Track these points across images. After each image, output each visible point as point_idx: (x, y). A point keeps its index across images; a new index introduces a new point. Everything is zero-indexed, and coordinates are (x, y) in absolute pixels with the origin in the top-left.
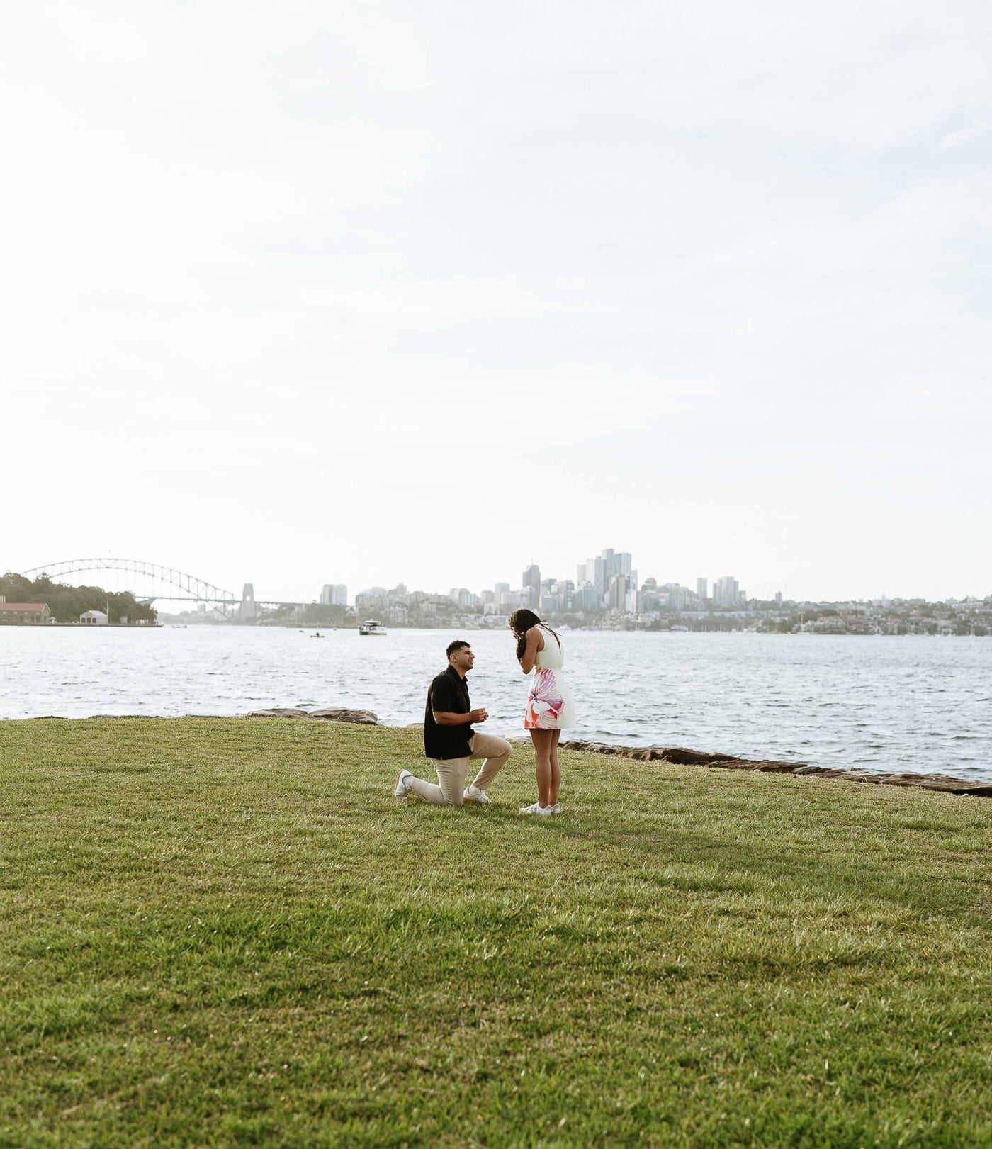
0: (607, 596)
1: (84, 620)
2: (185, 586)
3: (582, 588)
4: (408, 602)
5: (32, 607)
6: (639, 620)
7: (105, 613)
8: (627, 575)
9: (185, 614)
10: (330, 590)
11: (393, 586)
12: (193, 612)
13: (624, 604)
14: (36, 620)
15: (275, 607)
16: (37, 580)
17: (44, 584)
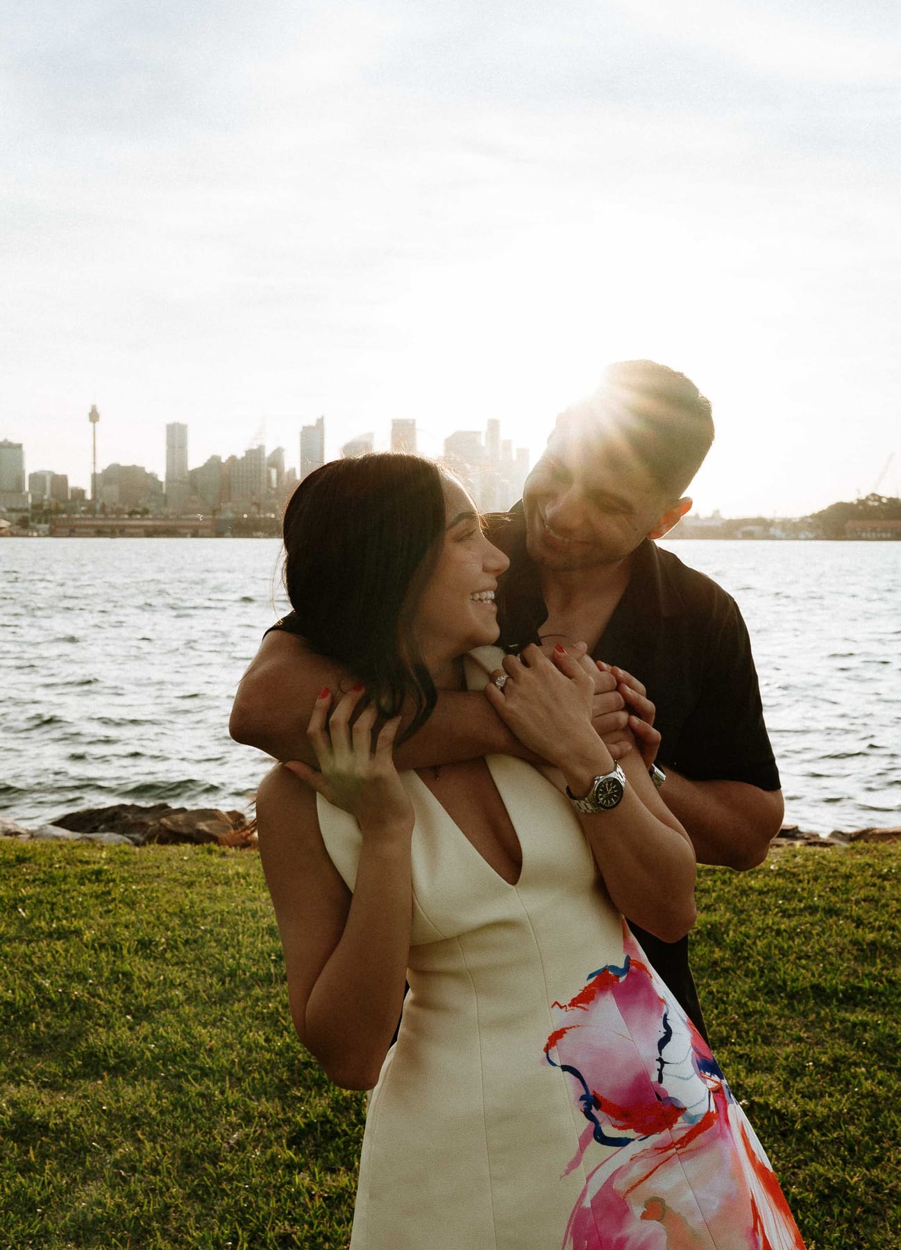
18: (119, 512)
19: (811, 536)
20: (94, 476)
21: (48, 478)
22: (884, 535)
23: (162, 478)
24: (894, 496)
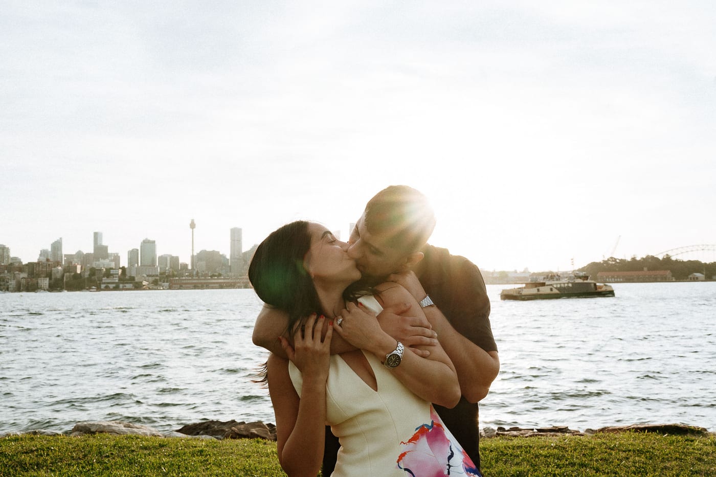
1: (691, 278)
5: (662, 272)
7: (703, 274)
14: (664, 279)
16: (664, 258)
17: (668, 260)
18: (205, 275)
20: (193, 257)
21: (168, 259)
22: (619, 280)
23: (228, 257)
24: (623, 258)
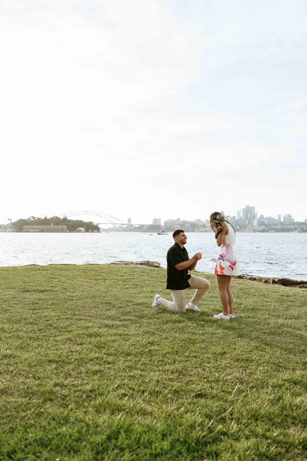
0: (247, 221)
1: (77, 231)
2: (109, 219)
3: (238, 218)
4: (181, 224)
5: (61, 227)
6: (258, 229)
7: (84, 228)
8: (254, 214)
9: (109, 228)
10: (155, 220)
11: (176, 219)
12: (112, 228)
13: (253, 224)
14: (62, 231)
15: (138, 226)
16: (63, 218)
17: (65, 219)
19: (11, 231)
22: (36, 231)
24: (40, 217)
